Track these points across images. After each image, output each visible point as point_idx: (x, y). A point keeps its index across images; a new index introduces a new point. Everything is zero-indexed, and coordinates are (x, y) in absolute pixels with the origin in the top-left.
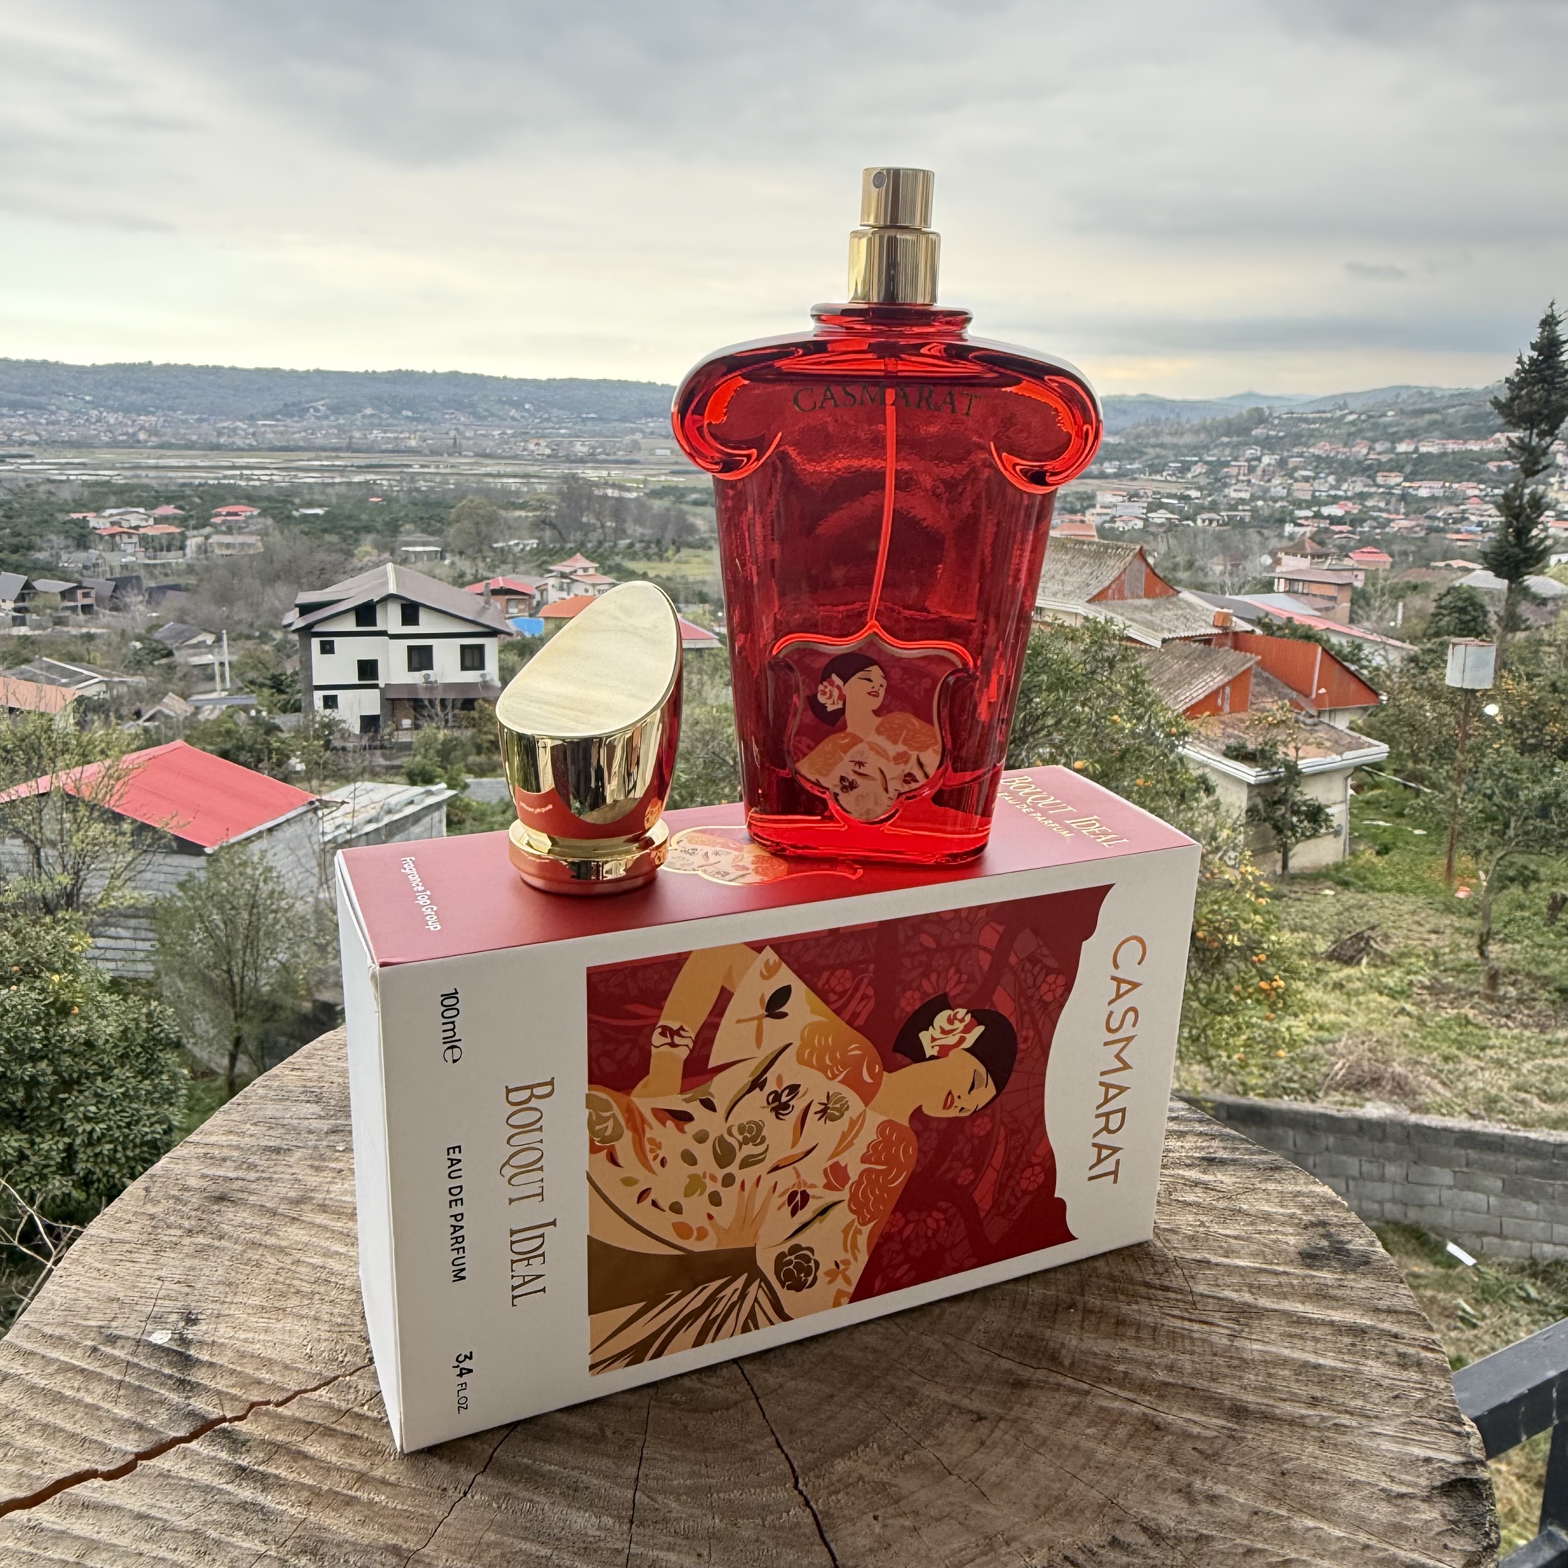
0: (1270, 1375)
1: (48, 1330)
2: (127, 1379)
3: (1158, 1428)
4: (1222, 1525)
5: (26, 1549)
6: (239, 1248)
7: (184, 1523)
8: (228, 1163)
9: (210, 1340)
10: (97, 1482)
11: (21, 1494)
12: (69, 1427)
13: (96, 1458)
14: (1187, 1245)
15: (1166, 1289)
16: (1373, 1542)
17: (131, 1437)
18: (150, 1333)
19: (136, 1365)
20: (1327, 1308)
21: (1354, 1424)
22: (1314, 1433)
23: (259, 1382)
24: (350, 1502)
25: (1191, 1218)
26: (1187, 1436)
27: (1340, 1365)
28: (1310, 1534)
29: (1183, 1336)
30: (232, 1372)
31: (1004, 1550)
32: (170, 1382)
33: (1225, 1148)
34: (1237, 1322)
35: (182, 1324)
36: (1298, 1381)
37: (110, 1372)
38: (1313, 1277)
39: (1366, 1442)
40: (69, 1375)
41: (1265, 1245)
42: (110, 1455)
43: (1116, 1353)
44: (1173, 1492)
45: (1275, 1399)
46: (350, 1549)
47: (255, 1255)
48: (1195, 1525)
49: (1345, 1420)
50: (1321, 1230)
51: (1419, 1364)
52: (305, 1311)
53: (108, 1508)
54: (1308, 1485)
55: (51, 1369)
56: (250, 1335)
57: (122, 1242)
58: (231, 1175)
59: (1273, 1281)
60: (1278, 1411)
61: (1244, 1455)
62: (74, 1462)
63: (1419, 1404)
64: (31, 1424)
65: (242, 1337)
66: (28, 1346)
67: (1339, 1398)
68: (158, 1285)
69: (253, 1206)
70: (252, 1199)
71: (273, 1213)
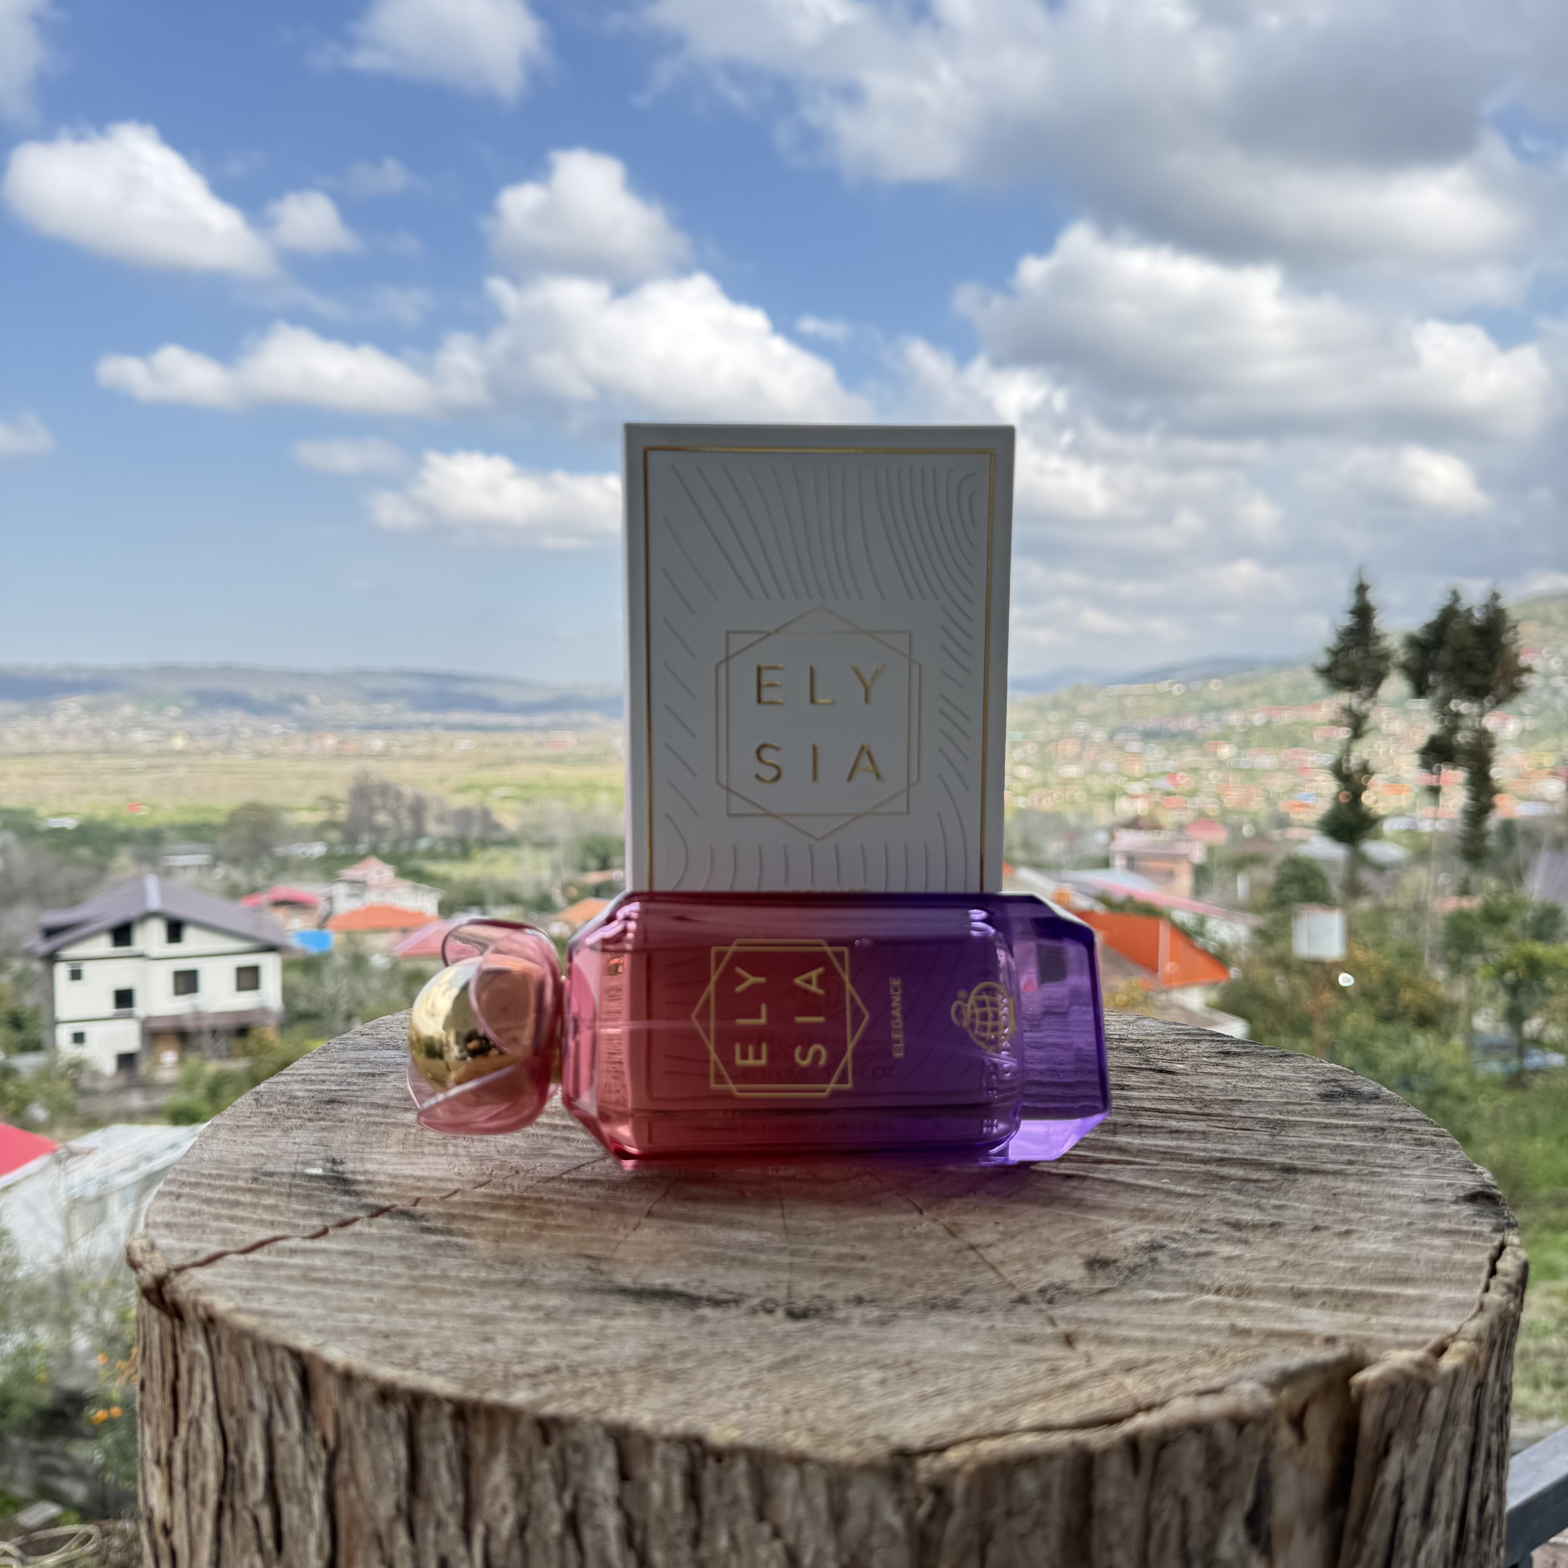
0: (1310, 1152)
2: (295, 1191)
3: (1223, 1178)
4: (1291, 1218)
6: (362, 1126)
7: (389, 1255)
8: (329, 1083)
9: (362, 1170)
10: (297, 1241)
11: (230, 1249)
12: (255, 1216)
13: (286, 1229)
14: (1219, 1093)
15: (1206, 1114)
16: (1417, 1222)
17: (317, 1218)
18: (303, 1169)
19: (298, 1185)
20: (1349, 1120)
21: (1386, 1171)
22: (1354, 1177)
23: (419, 1189)
24: (534, 1237)
25: (1218, 1081)
26: (1248, 1180)
27: (1367, 1145)
28: (1364, 1219)
29: (1230, 1137)
30: (391, 1185)
31: (1110, 1236)
32: (336, 1191)
34: (1275, 1128)
35: (329, 1165)
36: (1333, 1153)
37: (277, 1189)
38: (1334, 1106)
39: (1398, 1179)
40: (241, 1192)
41: (1288, 1091)
42: (300, 1228)
43: (1175, 1145)
44: (1244, 1206)
45: (1315, 1162)
47: (379, 1128)
48: (1268, 1219)
49: (1376, 1169)
50: (1332, 1084)
51: (1433, 1144)
53: (317, 1251)
54: (1356, 1198)
55: (221, 1190)
56: (398, 1167)
57: (250, 1127)
58: (334, 1088)
59: (1299, 1108)
60: (1321, 1168)
63: (1437, 1161)
64: (217, 1216)
67: (1371, 1159)
68: (297, 1146)
69: (364, 1104)
70: (361, 1100)
71: (386, 1107)
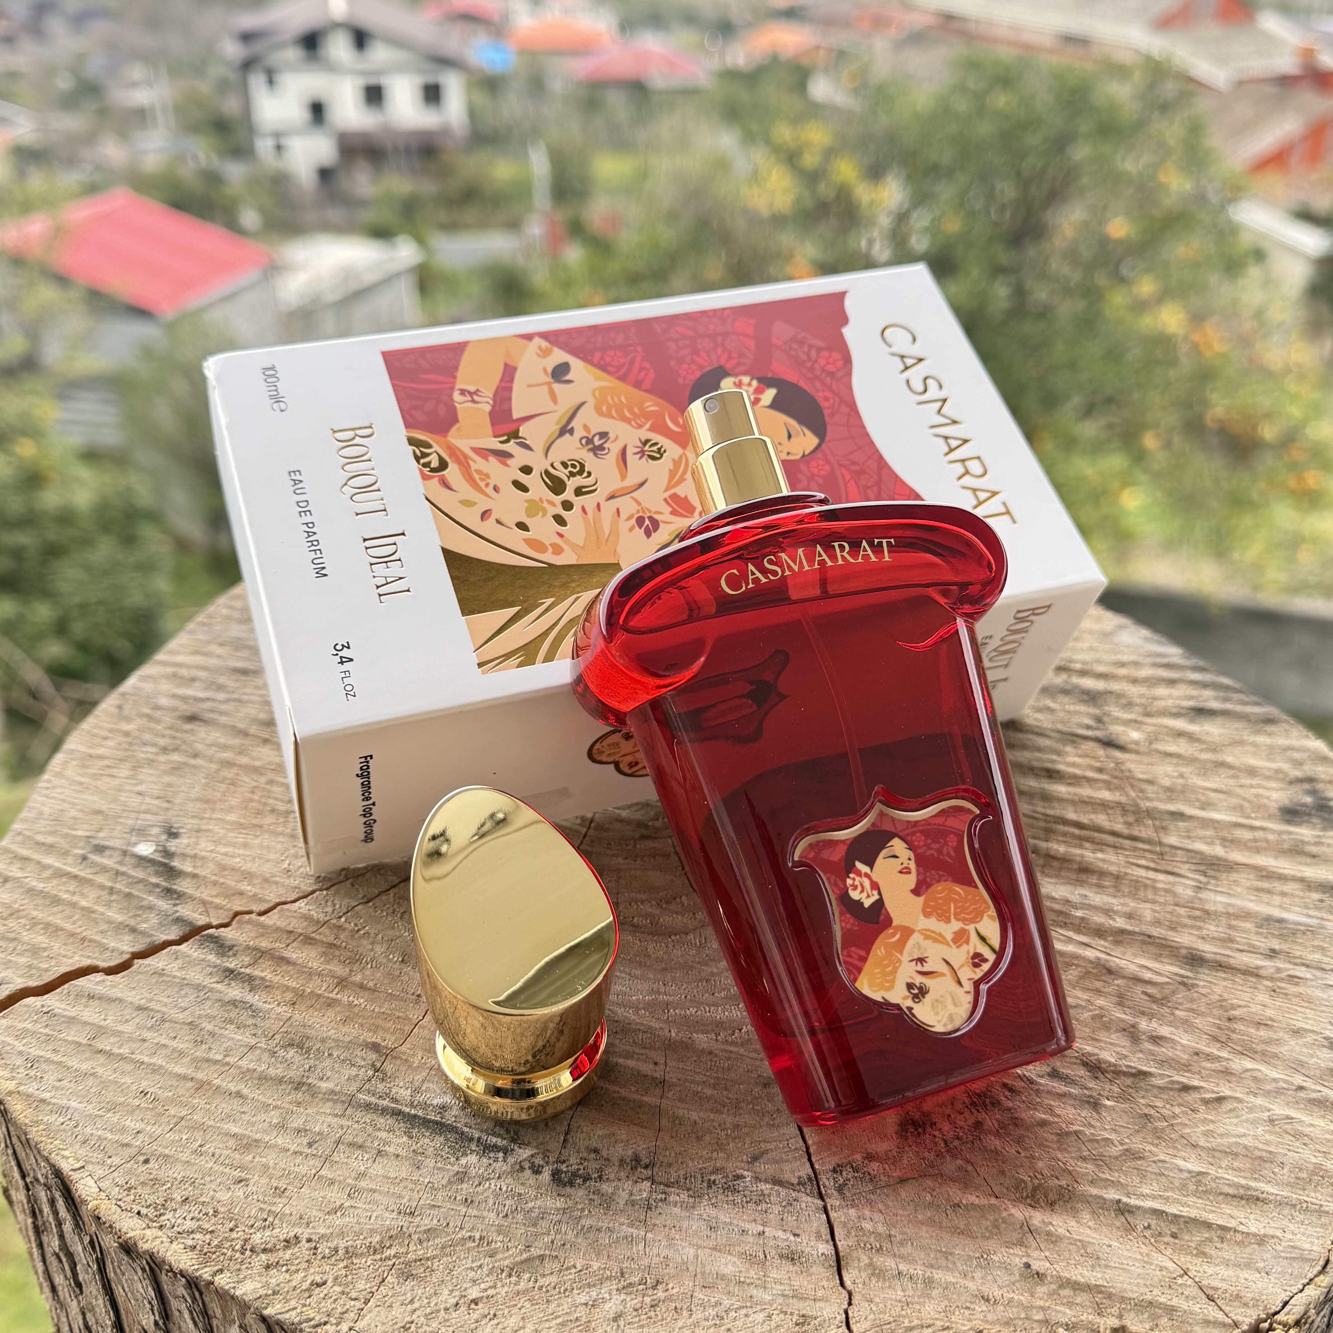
0: (1231, 927)
1: (40, 838)
2: (118, 886)
3: (1110, 971)
4: (1162, 1063)
5: (41, 1030)
6: (214, 767)
7: (181, 1016)
8: (198, 684)
9: (192, 853)
10: (99, 977)
11: (33, 983)
12: (69, 926)
13: (96, 955)
14: (1162, 796)
15: (1134, 839)
16: (1309, 1084)
17: (128, 938)
18: (135, 844)
19: (123, 874)
20: (1300, 863)
21: (1309, 976)
22: (1266, 983)
23: (241, 893)
24: (331, 1003)
26: (1138, 980)
27: (1304, 920)
28: (1248, 1074)
29: (1146, 886)
30: (215, 883)
32: (158, 890)
33: (1216, 698)
34: (1204, 873)
35: (164, 837)
36: (1258, 933)
37: (101, 879)
38: (1290, 833)
39: (1318, 993)
40: (64, 880)
41: (1244, 799)
42: (109, 954)
43: (1075, 898)
44: (1117, 1031)
45: (1230, 948)
46: (333, 1044)
47: (229, 773)
48: (1137, 1062)
49: (1300, 971)
50: (1307, 786)
52: (280, 829)
53: (111, 1000)
54: (1252, 1030)
55: (47, 874)
56: (230, 850)
57: (101, 757)
58: (201, 695)
59: (1247, 835)
60: (1232, 961)
61: (1192, 1001)
62: (76, 958)
64: (34, 923)
65: (223, 850)
66: (24, 852)
67: (1298, 951)
68: (139, 799)
69: (225, 726)
70: (223, 719)
71: (245, 734)
